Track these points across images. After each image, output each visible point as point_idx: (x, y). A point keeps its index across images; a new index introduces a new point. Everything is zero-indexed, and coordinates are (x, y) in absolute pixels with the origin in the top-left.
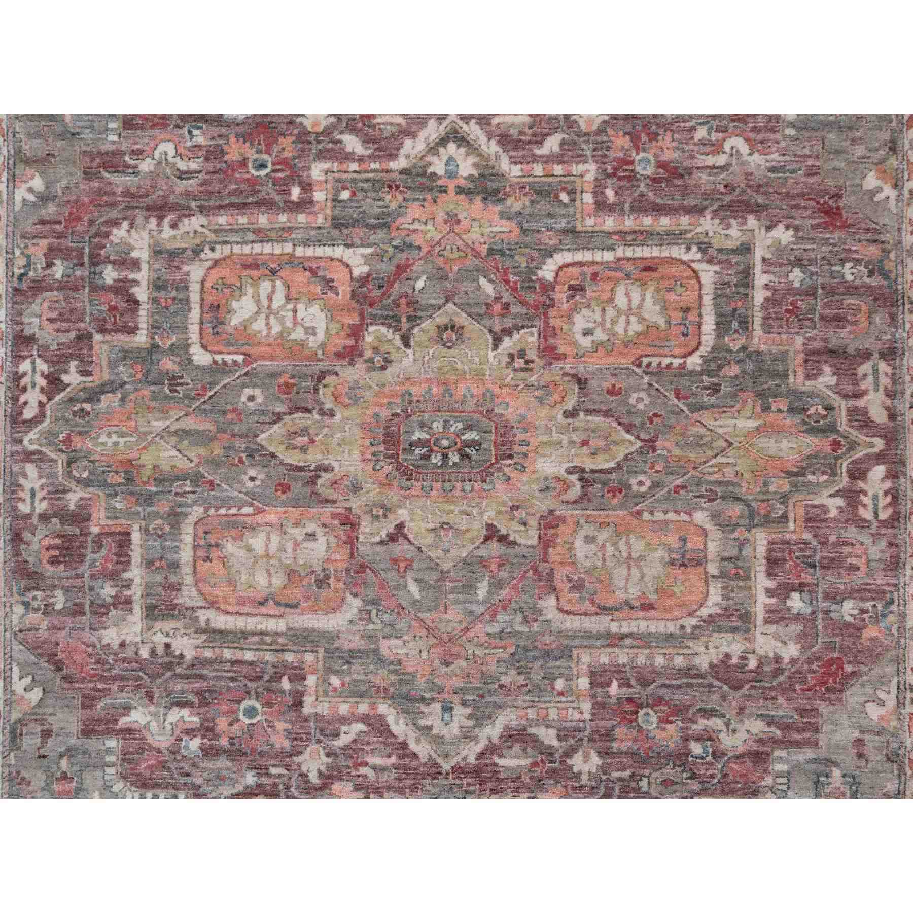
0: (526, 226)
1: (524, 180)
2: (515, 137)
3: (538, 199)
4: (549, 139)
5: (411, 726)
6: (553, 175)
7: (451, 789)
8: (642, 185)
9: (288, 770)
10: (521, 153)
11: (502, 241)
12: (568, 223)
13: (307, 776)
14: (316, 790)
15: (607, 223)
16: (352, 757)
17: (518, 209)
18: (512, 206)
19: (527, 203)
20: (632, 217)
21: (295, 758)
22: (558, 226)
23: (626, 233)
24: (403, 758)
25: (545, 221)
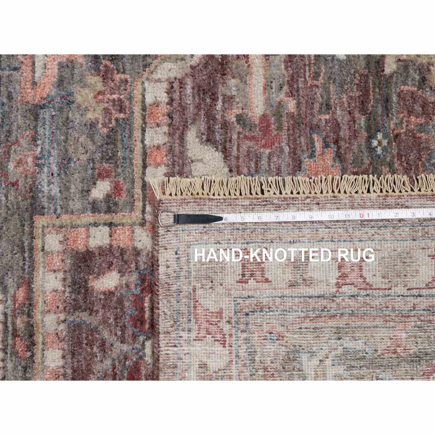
0: (46, 114)
1: (137, 109)
2: (221, 90)
3: (97, 138)
4: (218, 155)
6: (145, 167)
8: (125, 348)
10: (189, 100)
11: (15, 69)
12: (51, 198)
15: (51, 276)
17: (79, 99)
18: (85, 86)
19: (90, 116)
20: (62, 327)
22: (44, 177)
23: (29, 315)
25: (54, 153)
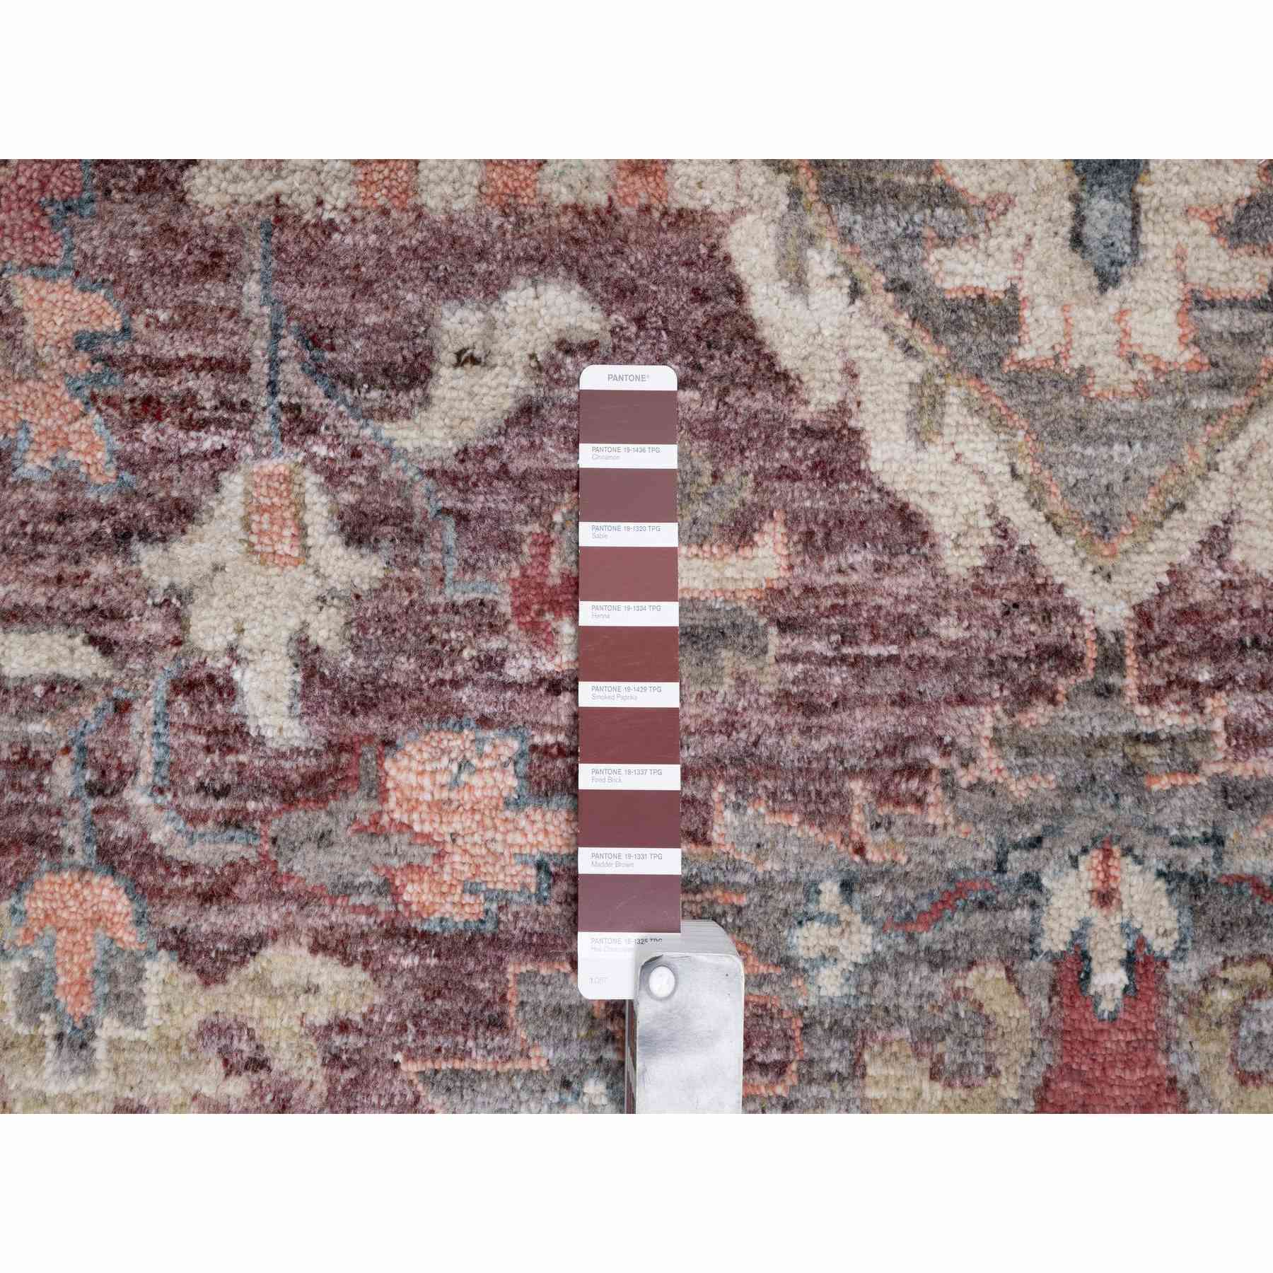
5: (883, 302)
7: (1132, 770)
9: (105, 646)
13: (228, 691)
14: (288, 796)
16: (509, 543)
21: (148, 556)
24: (830, 547)
